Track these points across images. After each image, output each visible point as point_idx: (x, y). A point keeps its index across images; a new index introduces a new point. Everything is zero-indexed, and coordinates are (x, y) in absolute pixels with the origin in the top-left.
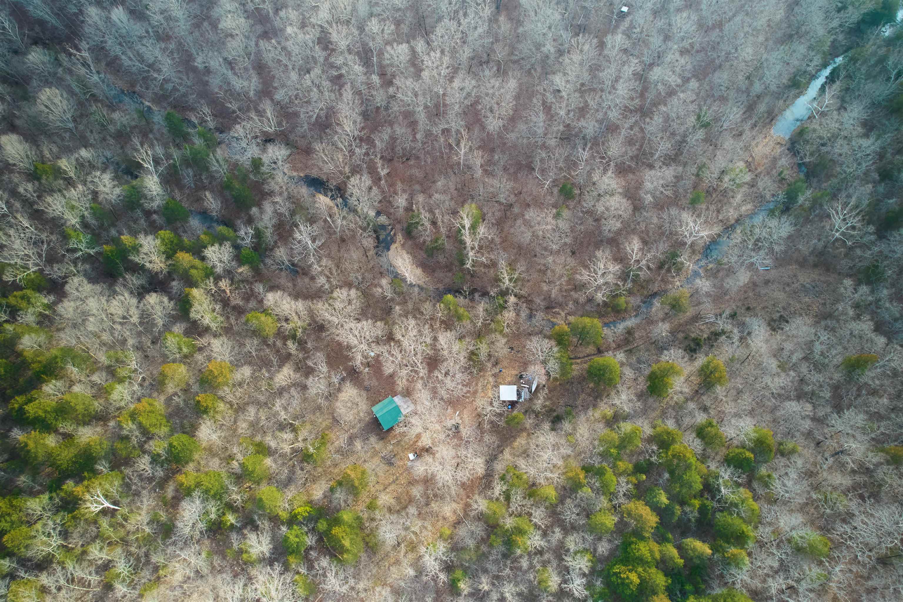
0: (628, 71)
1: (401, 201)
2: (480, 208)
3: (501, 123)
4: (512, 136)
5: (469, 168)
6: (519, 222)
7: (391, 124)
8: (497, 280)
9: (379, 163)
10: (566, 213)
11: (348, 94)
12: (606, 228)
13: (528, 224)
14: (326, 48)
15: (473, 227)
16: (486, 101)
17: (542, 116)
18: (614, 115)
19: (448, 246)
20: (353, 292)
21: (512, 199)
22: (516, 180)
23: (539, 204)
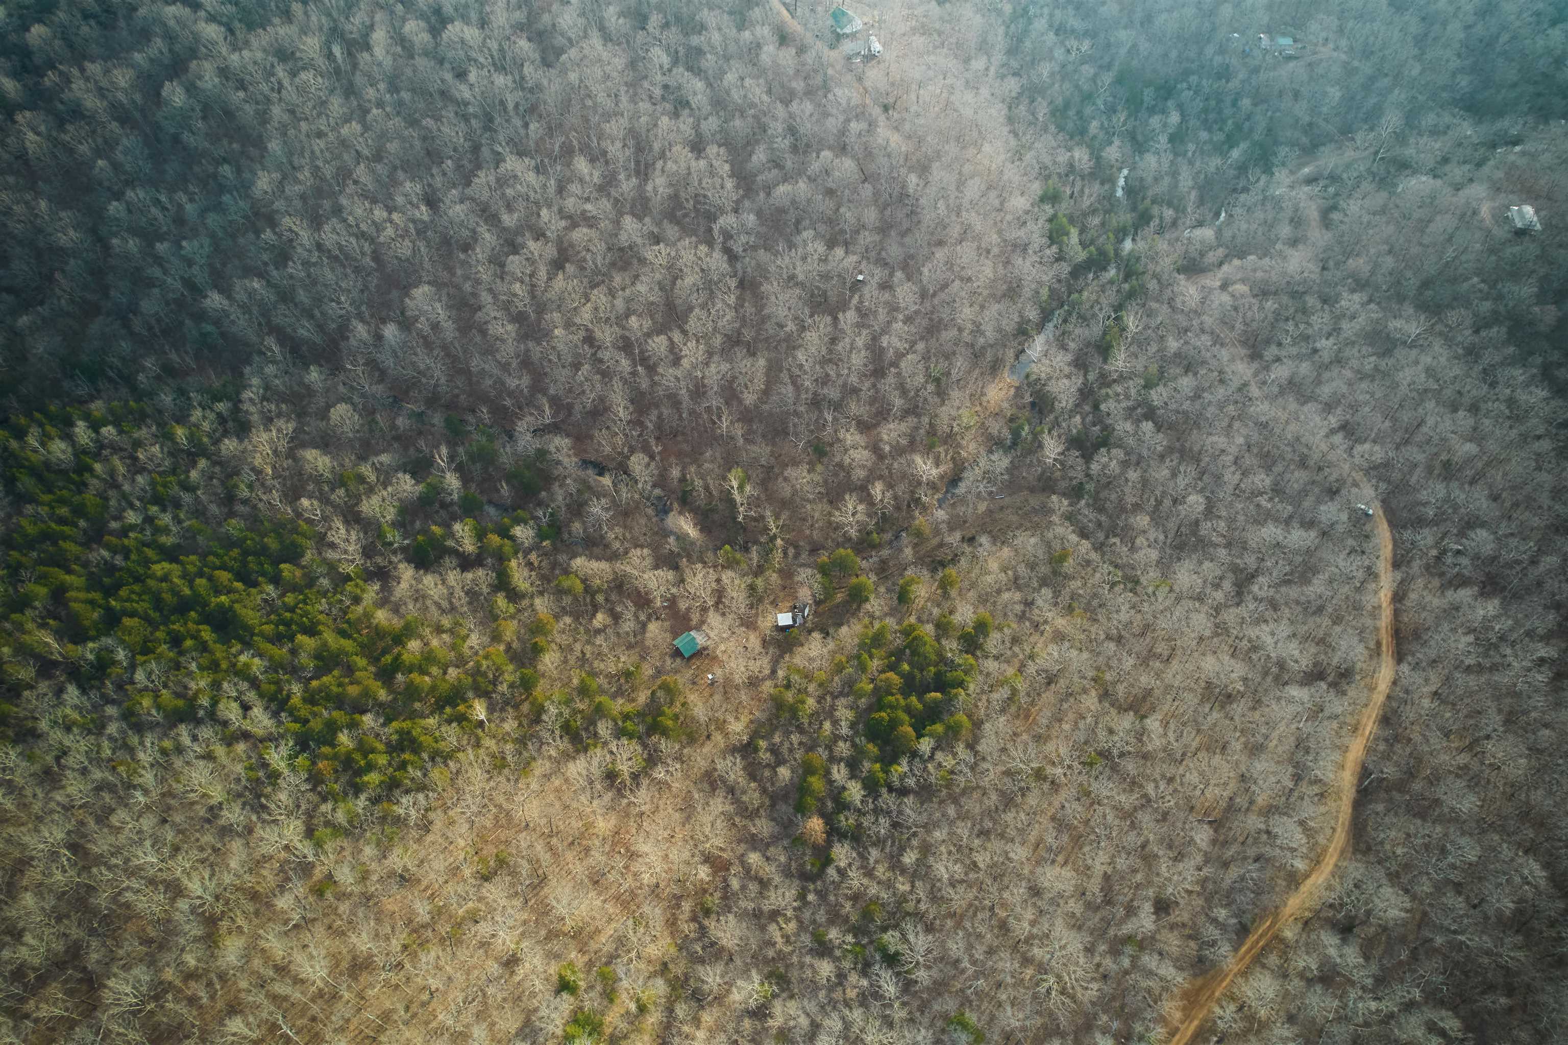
0: (860, 342)
1: (675, 473)
2: (745, 472)
3: (755, 397)
4: (766, 407)
5: (732, 438)
6: (780, 480)
7: (657, 406)
8: (766, 529)
9: (652, 442)
10: (819, 468)
11: (617, 385)
12: (854, 477)
13: (786, 479)
14: (591, 346)
15: (741, 488)
16: (741, 380)
17: (790, 388)
18: (854, 379)
19: (721, 507)
20: (646, 551)
21: (772, 460)
22: (774, 444)
23: (795, 463)
